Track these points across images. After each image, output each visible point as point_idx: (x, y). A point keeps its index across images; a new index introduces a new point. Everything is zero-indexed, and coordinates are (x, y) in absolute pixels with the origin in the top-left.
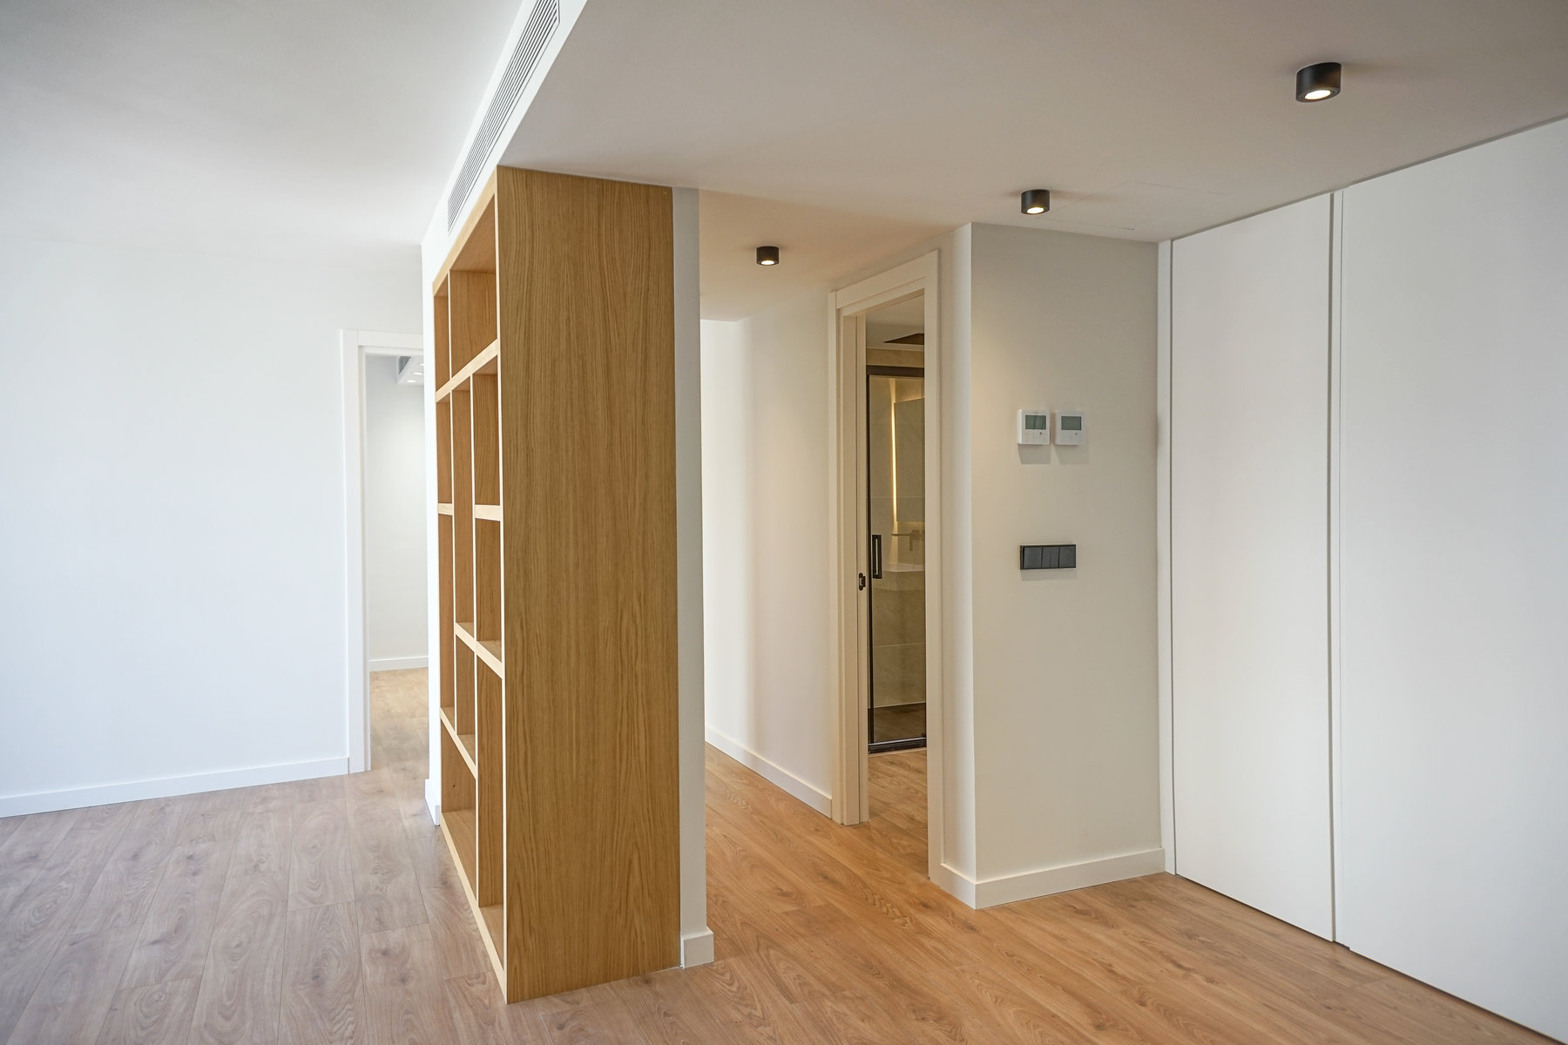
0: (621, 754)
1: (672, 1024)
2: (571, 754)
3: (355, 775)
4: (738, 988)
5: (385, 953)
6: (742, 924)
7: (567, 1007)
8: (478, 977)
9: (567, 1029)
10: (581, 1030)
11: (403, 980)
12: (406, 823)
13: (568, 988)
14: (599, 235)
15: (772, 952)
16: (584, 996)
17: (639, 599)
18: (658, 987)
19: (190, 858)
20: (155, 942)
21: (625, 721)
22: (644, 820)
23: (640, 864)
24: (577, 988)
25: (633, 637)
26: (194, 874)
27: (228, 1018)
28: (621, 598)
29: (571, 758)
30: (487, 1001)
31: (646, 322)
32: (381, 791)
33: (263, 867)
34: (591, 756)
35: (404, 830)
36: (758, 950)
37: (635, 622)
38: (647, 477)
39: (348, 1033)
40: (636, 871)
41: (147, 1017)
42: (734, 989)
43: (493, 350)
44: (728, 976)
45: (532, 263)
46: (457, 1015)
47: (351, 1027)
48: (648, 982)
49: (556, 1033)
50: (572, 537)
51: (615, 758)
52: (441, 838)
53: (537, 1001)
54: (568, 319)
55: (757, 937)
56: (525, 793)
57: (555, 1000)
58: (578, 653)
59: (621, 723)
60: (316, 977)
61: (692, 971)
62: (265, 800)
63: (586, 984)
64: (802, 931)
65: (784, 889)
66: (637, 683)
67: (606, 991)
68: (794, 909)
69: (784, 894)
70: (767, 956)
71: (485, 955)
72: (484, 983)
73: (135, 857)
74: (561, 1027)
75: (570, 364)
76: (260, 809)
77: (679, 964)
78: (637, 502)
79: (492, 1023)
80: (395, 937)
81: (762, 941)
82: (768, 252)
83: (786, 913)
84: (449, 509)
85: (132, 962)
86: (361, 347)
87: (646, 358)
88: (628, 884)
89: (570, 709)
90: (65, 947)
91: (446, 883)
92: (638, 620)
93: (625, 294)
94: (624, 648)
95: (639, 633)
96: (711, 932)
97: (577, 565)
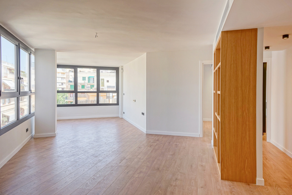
0: (243, 139)
1: (252, 193)
2: (233, 137)
3: (201, 137)
4: (269, 192)
5: (202, 166)
6: (273, 181)
7: (232, 184)
8: (216, 174)
9: (231, 187)
10: (234, 188)
11: (204, 170)
12: (208, 147)
13: (232, 180)
14: (241, 40)
15: (279, 188)
16: (235, 183)
17: (248, 110)
18: (251, 186)
19: (176, 145)
20: (171, 155)
21: (244, 133)
22: (248, 153)
23: (247, 162)
24: (234, 181)
25: (246, 117)
26: (177, 147)
27: (179, 168)
28: (243, 110)
29: (233, 138)
30: (217, 178)
31: (250, 56)
32: (204, 141)
33: (186, 148)
34: (237, 139)
35: (207, 148)
36: (275, 187)
37: (246, 114)
38: (250, 86)
39: (195, 175)
40: (247, 163)
41: (169, 164)
42: (268, 192)
43: (220, 64)
44: (267, 189)
45: (227, 47)
46: (212, 178)
47: (196, 174)
48: (249, 185)
49: (229, 187)
50: (233, 97)
51: (242, 140)
52: (213, 151)
53: (226, 181)
54: (234, 57)
55: (276, 184)
56: (224, 143)
57: (230, 182)
58: (234, 119)
59: (243, 133)
60: (191, 166)
61: (259, 186)
62: (187, 139)
63: (236, 181)
64: (288, 187)
65: (286, 178)
66: (247, 126)
67: (240, 184)
68: (287, 182)
69: (285, 178)
70: (278, 189)
71: (218, 171)
72: (217, 175)
73: (169, 143)
74: (230, 186)
75: (234, 65)
76: (186, 140)
77: (256, 184)
78: (247, 91)
79: (218, 181)
80: (204, 164)
81: (277, 186)
82: (286, 36)
83: (285, 182)
84: (215, 92)
85: (168, 157)
86: (203, 63)
87: (250, 62)
88: (245, 165)
89: (233, 129)
90: (161, 153)
91: (213, 158)
92: (247, 114)
93: (246, 51)
94: (244, 119)
95: (247, 117)
96: (264, 180)
97: (234, 103)
